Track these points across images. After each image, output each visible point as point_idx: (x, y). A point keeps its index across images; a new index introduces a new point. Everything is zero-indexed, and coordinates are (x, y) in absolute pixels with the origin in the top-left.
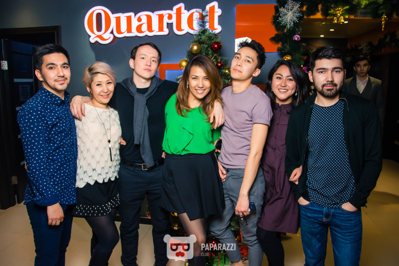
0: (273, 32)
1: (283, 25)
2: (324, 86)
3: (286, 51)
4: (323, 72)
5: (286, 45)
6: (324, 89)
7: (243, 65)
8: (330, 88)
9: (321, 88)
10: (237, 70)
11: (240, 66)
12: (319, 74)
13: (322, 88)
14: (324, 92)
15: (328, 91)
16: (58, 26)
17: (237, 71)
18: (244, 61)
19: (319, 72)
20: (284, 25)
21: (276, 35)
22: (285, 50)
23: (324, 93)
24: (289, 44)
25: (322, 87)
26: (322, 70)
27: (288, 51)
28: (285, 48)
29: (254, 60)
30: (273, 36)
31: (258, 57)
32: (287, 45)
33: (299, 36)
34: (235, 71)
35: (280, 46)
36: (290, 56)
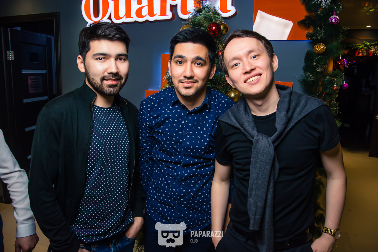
1: (316, 3)
2: (103, 79)
3: (319, 38)
4: (103, 59)
5: (319, 30)
6: (103, 84)
8: (114, 83)
9: (99, 82)
12: (96, 61)
13: (102, 83)
14: (103, 88)
15: (109, 89)
19: (97, 59)
20: (318, 3)
21: (307, 17)
22: (316, 37)
23: (104, 91)
24: (324, 28)
25: (101, 79)
26: (101, 56)
27: (321, 38)
28: (318, 34)
30: (303, 18)
32: (321, 29)
33: (337, 17)
35: (311, 31)
36: (325, 44)
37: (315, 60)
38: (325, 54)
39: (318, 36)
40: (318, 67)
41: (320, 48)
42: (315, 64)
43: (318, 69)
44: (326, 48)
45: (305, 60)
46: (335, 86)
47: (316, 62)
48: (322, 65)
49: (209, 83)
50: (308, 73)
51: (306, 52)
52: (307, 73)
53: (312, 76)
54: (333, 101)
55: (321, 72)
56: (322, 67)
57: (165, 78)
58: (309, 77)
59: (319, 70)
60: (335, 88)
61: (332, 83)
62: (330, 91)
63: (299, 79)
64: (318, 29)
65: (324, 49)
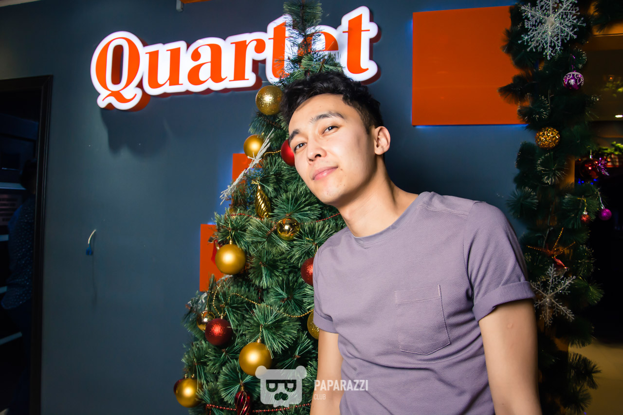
0: (509, 72)
1: (534, 50)
3: (545, 115)
5: (543, 101)
7: (324, 148)
10: (322, 172)
11: (319, 155)
16: (48, 76)
17: (325, 174)
18: (321, 137)
20: (537, 50)
21: (518, 79)
22: (539, 114)
24: (552, 98)
28: (542, 108)
29: (341, 113)
30: (510, 81)
31: (345, 99)
32: (548, 100)
33: (580, 75)
34: (318, 179)
35: (528, 103)
36: (557, 130)
37: (539, 162)
38: (559, 150)
39: (542, 112)
40: (546, 175)
41: (549, 136)
42: (540, 168)
43: (548, 179)
44: (560, 138)
45: (518, 162)
46: (585, 213)
47: (542, 164)
48: (555, 170)
49: (316, 207)
50: (527, 188)
51: (519, 147)
52: (524, 188)
53: (534, 194)
54: (581, 246)
55: (554, 186)
56: (555, 175)
57: (224, 196)
58: (528, 196)
59: (549, 182)
60: (584, 219)
61: (577, 207)
62: (573, 225)
63: (508, 200)
64: (542, 99)
65: (557, 139)
